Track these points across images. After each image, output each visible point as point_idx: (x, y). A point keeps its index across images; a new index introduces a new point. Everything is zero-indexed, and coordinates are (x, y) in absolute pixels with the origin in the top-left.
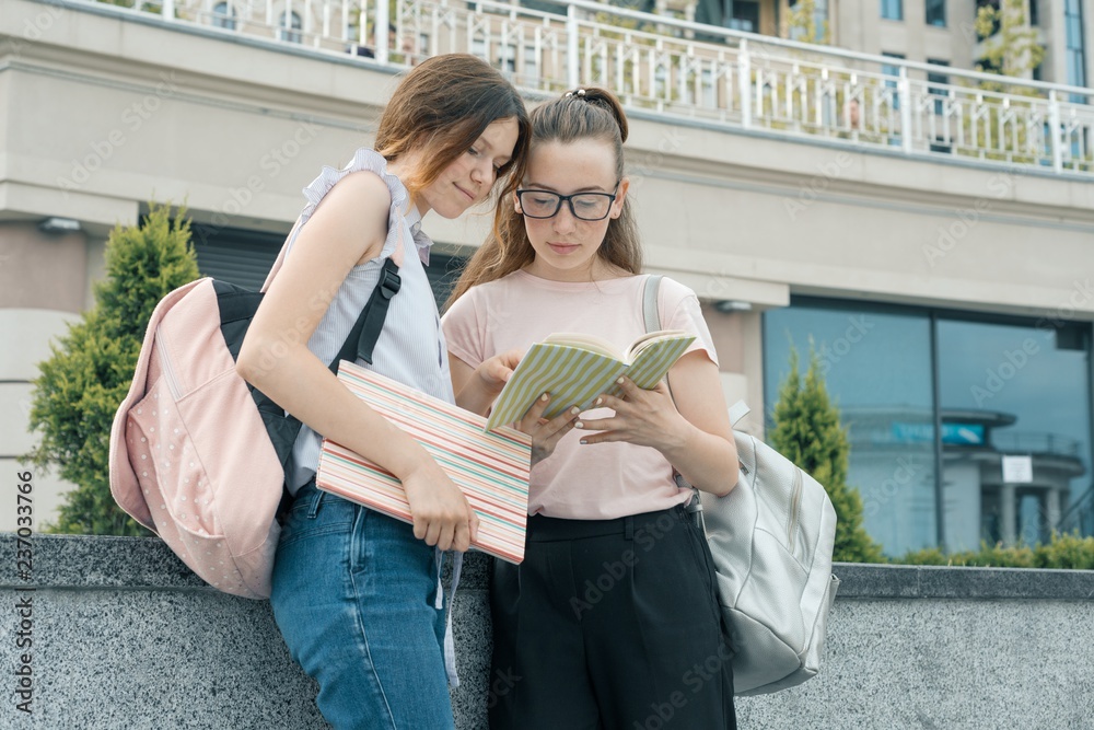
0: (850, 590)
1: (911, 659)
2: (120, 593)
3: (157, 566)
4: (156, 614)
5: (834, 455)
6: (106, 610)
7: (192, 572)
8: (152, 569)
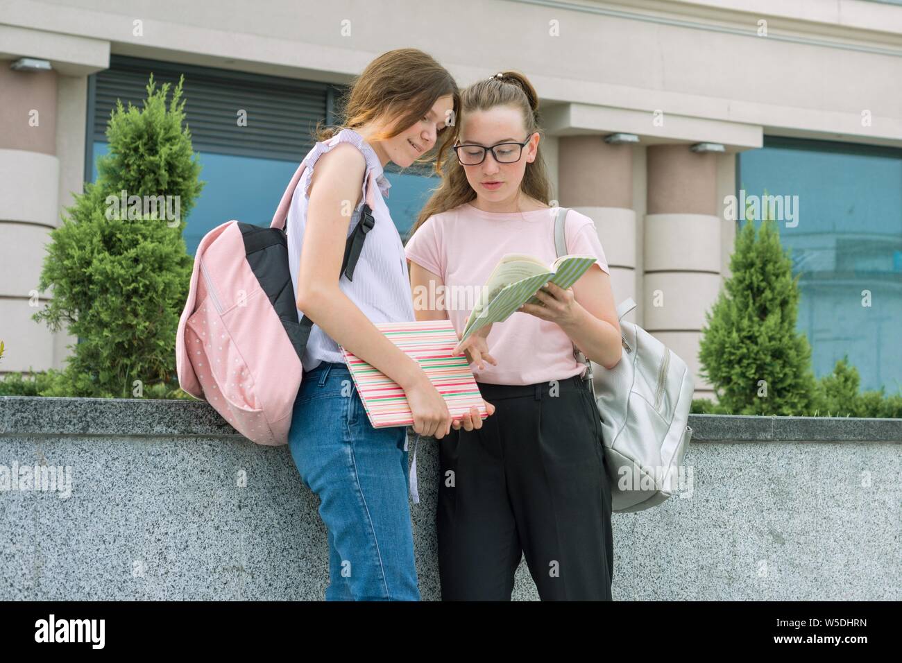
0: (717, 435)
1: (765, 487)
2: (175, 439)
3: (201, 420)
4: (200, 453)
5: (784, 303)
6: (166, 451)
7: (227, 424)
8: (198, 423)
